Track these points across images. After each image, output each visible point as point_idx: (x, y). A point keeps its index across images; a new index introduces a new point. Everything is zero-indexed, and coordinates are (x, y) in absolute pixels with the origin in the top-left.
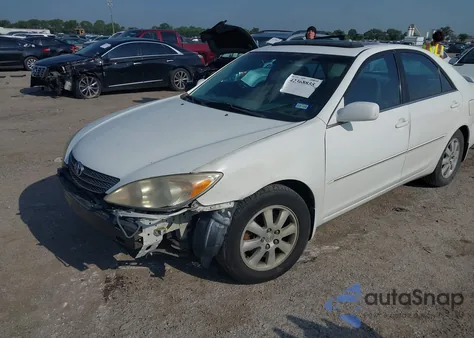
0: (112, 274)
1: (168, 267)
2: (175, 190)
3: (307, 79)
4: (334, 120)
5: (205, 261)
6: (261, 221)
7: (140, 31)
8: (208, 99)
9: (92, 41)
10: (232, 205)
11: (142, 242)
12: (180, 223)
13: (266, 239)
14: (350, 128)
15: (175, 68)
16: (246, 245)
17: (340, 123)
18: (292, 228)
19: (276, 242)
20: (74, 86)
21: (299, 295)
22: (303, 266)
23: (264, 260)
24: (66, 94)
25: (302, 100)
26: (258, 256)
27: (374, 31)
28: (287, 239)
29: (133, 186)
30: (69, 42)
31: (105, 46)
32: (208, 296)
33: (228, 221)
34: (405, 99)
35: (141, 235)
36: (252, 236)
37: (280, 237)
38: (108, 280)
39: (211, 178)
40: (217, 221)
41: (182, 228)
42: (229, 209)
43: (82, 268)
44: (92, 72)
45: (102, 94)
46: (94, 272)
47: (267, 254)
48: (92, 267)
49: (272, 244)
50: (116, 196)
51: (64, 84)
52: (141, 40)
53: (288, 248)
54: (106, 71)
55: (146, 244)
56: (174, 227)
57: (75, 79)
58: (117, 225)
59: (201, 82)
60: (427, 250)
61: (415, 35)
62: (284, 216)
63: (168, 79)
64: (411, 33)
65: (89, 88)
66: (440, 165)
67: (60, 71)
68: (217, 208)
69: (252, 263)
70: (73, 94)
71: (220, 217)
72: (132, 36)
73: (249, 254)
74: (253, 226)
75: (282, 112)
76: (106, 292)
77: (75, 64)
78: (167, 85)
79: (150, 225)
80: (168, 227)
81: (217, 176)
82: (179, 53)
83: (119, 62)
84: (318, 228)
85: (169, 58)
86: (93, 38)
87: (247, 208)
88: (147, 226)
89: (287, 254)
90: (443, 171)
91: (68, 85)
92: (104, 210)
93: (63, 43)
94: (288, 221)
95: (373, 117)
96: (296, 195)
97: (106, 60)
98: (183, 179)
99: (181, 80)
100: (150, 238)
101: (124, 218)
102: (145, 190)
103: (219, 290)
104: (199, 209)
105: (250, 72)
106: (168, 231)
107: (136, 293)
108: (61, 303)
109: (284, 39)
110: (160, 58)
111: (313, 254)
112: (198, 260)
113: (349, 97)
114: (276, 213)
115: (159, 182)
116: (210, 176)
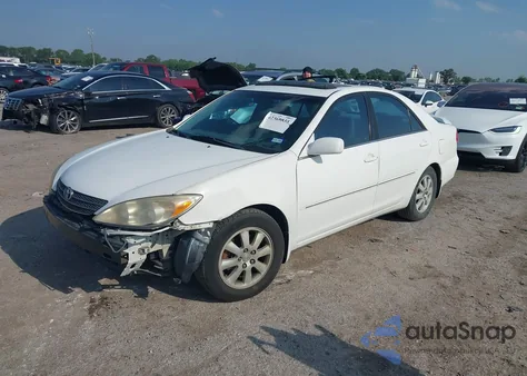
0: (97, 296)
1: (151, 289)
2: (159, 210)
3: (284, 117)
4: (305, 153)
5: (186, 277)
6: (238, 241)
7: (124, 64)
8: (193, 133)
9: (70, 72)
10: (211, 225)
11: (127, 258)
12: (163, 244)
13: (242, 259)
14: (320, 161)
15: (162, 104)
16: (225, 263)
17: (310, 156)
18: (268, 250)
19: (253, 261)
20: (51, 120)
21: (273, 310)
22: (279, 287)
23: (241, 279)
24: (41, 128)
25: (278, 135)
26: (236, 274)
27: (378, 71)
28: (262, 259)
29: (120, 207)
30: (44, 73)
31: (86, 79)
32: (188, 312)
33: (207, 240)
34: (375, 136)
35: (126, 251)
36: (230, 255)
37: (256, 257)
38: (92, 301)
39: (192, 200)
40: (197, 240)
41: (165, 248)
42: (208, 229)
43: (66, 291)
44: (72, 106)
45: (82, 129)
46: (79, 295)
47: (243, 273)
48: (77, 290)
49: (248, 264)
50: (104, 215)
51: (40, 117)
52: (125, 74)
53: (263, 268)
54: (87, 105)
55: (131, 262)
56: (157, 247)
57: (53, 111)
58: (105, 243)
59: (187, 117)
60: (393, 274)
61: (418, 77)
62: (259, 238)
63: (155, 115)
64: (414, 74)
65: (68, 122)
66: (413, 201)
67: (36, 103)
68: (197, 227)
69: (230, 281)
70: (49, 128)
71: (200, 236)
72: (116, 69)
73: (228, 272)
74: (230, 245)
75: (260, 145)
76: (91, 311)
77: (53, 97)
78: (152, 121)
79: (135, 244)
80: (152, 246)
81: (197, 198)
82: (167, 88)
83: (101, 96)
84: (292, 252)
85: (156, 93)
86: (70, 69)
87: (226, 228)
88: (132, 245)
89: (263, 273)
90: (418, 206)
91: (44, 119)
92: (92, 230)
93: (37, 74)
94: (263, 243)
95: (338, 150)
96: (271, 219)
97: (88, 94)
98: (166, 200)
99: (168, 116)
100: (135, 257)
101: (112, 236)
102: (131, 211)
103: (199, 308)
104: (181, 227)
105: (240, 110)
106: (151, 250)
107: (120, 311)
108: (47, 320)
109: (275, 79)
110: (146, 93)
111: (289, 277)
112: (179, 277)
113: (319, 133)
114: (252, 235)
115: (145, 204)
116: (190, 197)
